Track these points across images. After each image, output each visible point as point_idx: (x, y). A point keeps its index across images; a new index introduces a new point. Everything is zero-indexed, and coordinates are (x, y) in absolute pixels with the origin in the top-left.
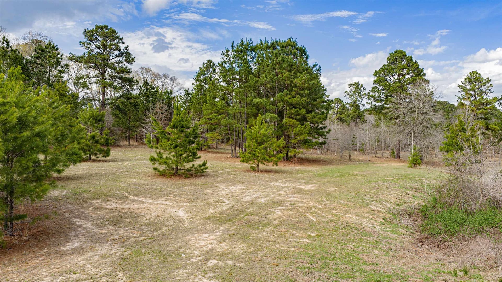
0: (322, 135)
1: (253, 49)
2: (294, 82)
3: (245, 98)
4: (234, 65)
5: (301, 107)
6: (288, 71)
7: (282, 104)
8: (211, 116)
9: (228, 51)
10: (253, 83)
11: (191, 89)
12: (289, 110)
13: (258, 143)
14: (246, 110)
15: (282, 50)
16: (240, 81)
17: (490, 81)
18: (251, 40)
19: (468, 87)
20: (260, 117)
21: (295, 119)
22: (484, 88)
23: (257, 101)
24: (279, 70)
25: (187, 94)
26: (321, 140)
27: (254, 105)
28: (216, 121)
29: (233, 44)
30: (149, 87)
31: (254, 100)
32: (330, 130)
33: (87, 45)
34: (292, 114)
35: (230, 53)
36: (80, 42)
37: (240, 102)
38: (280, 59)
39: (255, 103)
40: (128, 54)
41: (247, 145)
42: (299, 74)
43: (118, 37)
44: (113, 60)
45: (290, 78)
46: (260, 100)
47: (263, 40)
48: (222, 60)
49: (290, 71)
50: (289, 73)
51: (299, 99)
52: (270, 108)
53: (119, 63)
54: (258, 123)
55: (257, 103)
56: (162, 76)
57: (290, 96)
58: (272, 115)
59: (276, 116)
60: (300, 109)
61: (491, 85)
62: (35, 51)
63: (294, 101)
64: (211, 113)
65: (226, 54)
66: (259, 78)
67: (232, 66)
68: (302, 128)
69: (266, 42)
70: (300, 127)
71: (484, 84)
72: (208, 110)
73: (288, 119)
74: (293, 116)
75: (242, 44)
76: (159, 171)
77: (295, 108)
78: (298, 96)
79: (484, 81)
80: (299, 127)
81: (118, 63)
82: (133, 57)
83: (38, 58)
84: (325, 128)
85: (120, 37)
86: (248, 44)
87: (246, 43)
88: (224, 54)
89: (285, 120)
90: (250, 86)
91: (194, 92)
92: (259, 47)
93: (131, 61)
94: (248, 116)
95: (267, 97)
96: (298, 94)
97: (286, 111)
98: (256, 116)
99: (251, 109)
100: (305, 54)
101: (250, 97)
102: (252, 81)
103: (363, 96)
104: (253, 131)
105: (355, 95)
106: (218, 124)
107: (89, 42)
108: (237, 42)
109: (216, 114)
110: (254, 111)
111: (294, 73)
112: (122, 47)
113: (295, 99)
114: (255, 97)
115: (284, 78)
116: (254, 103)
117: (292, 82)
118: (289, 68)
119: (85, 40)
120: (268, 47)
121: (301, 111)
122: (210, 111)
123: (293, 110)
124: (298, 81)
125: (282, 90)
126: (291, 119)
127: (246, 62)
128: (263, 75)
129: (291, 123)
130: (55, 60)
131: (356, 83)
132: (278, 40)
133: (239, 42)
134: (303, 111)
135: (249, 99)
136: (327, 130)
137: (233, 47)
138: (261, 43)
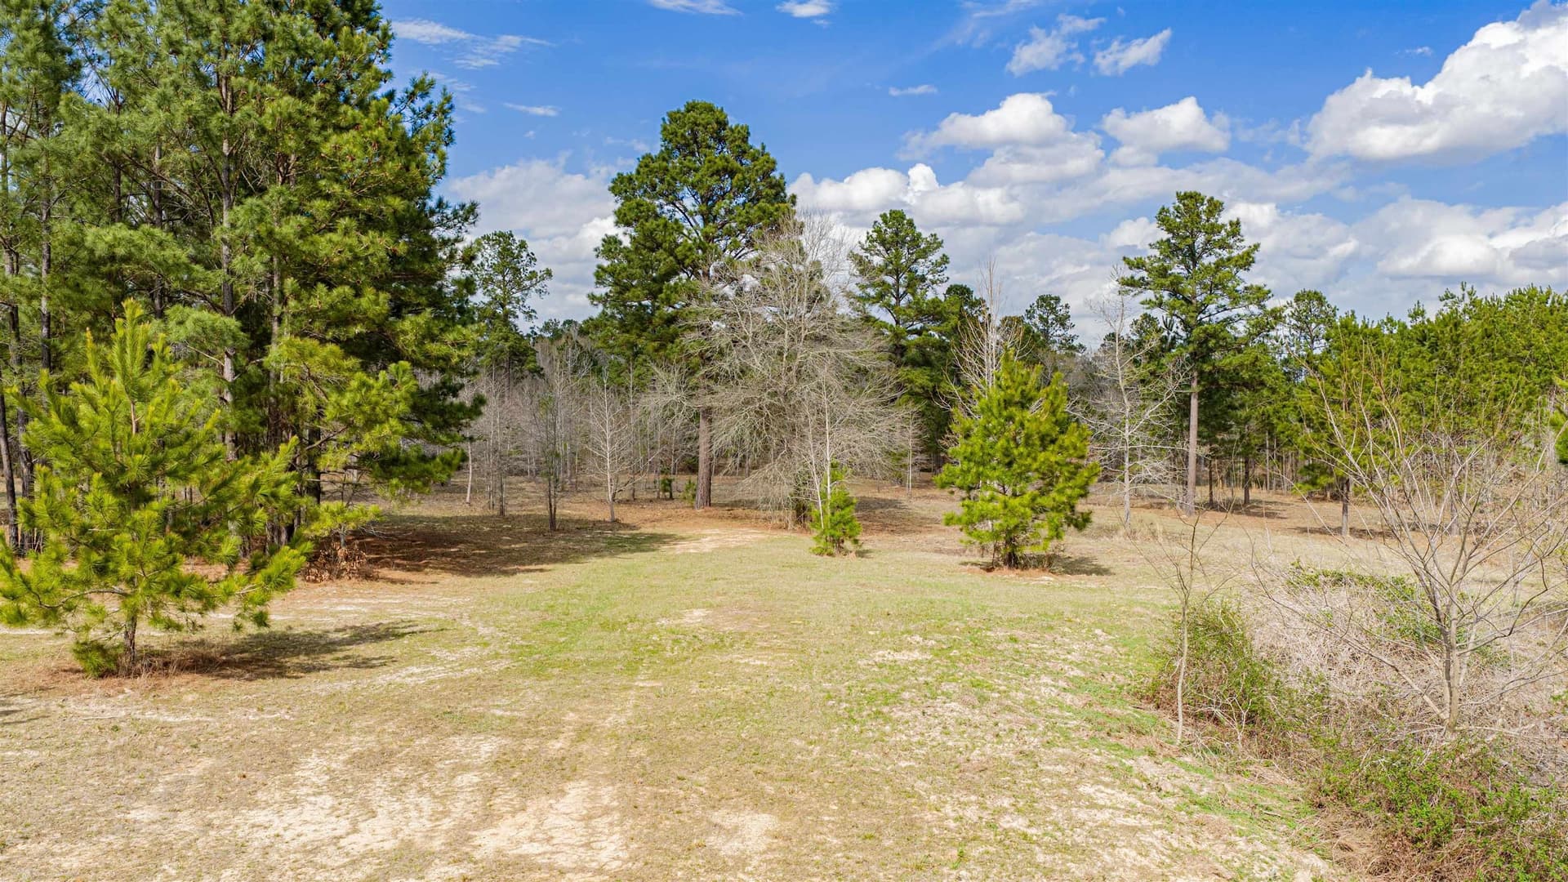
2: (326, 149)
5: (362, 279)
6: (290, 92)
7: (258, 263)
12: (297, 297)
17: (940, 244)
19: (877, 260)
21: (336, 341)
22: (921, 268)
23: (109, 238)
24: (242, 80)
27: (94, 260)
32: (481, 402)
34: (313, 315)
37: (10, 252)
39: (101, 249)
42: (349, 111)
45: (303, 129)
46: (126, 233)
49: (302, 92)
50: (298, 102)
51: (352, 240)
52: (190, 280)
55: (112, 247)
57: (302, 222)
58: (206, 315)
59: (230, 323)
60: (359, 292)
61: (945, 260)
63: (325, 246)
68: (369, 388)
70: (363, 384)
71: (924, 254)
73: (298, 341)
74: (320, 325)
77: (332, 284)
78: (343, 223)
79: (923, 246)
80: (354, 384)
84: (454, 391)
96: (347, 212)
97: (284, 301)
103: (527, 283)
104: (84, 409)
105: (500, 278)
111: (322, 105)
113: (331, 237)
115: (269, 126)
116: (92, 251)
117: (311, 148)
118: (295, 76)
121: (362, 302)
123: (321, 297)
124: (344, 147)
126: (312, 344)
129: (311, 366)
131: (501, 235)
134: (375, 302)
136: (466, 399)
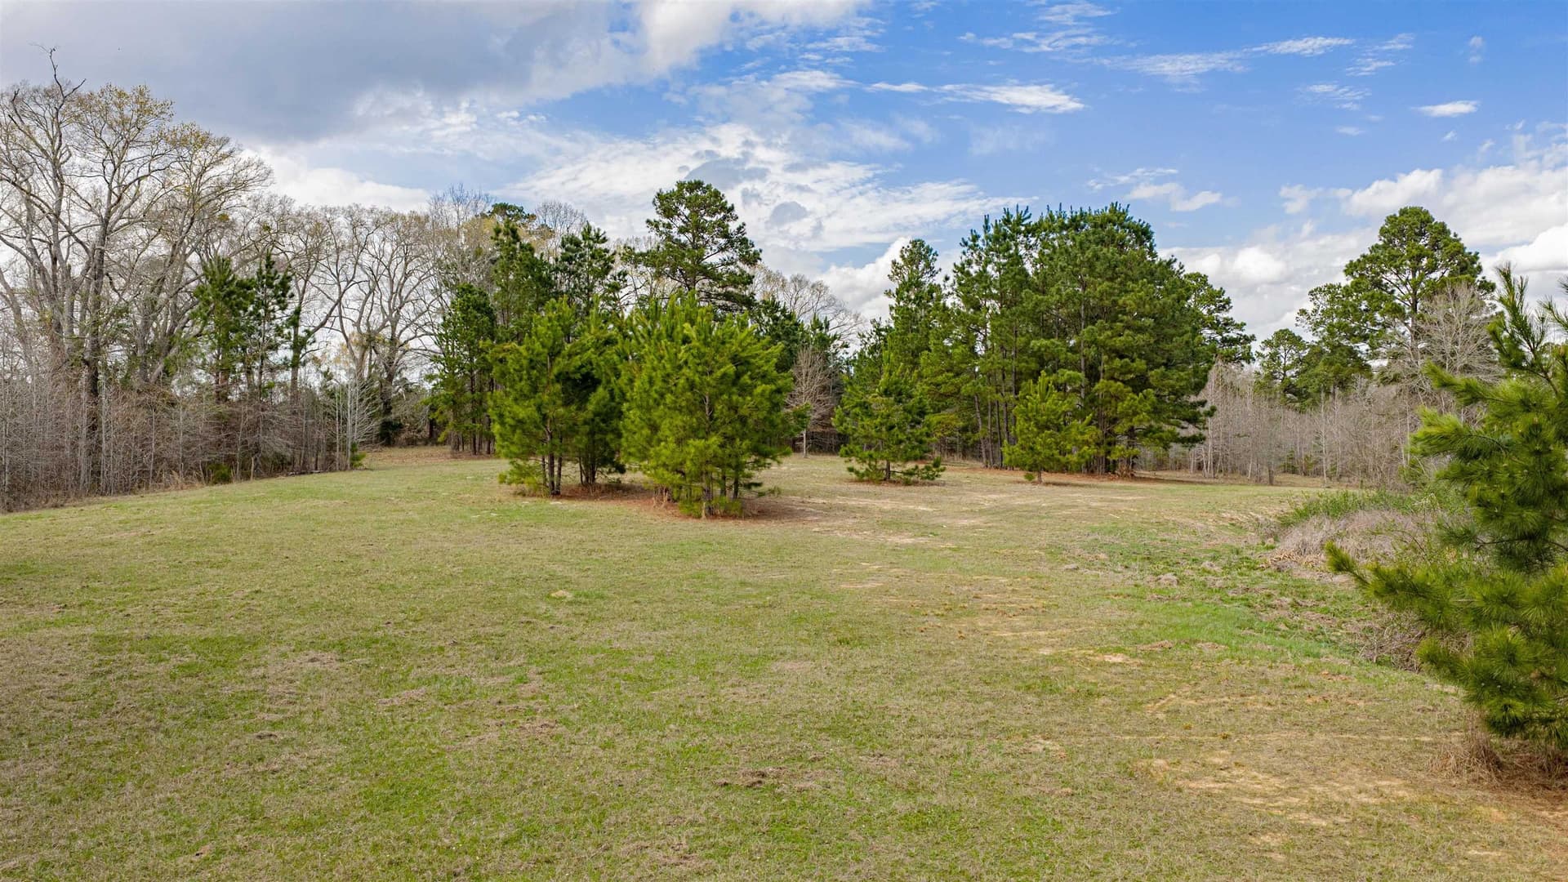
0: (1193, 420)
1: (1031, 231)
3: (1013, 338)
4: (989, 268)
5: (1135, 355)
6: (1107, 279)
7: (1092, 352)
8: (940, 378)
9: (975, 238)
10: (1030, 306)
11: (886, 320)
12: (1108, 363)
13: (1038, 428)
14: (1015, 363)
15: (1094, 233)
16: (1001, 298)
18: (1027, 211)
20: (1043, 378)
21: (1122, 381)
23: (1039, 344)
24: (1088, 278)
25: (878, 331)
26: (1191, 431)
27: (1034, 354)
28: (951, 388)
29: (987, 221)
30: (778, 314)
31: (1033, 342)
32: (1213, 409)
33: (661, 229)
34: (1115, 369)
35: (979, 243)
36: (648, 221)
37: (1002, 348)
38: (1089, 254)
39: (1036, 348)
40: (744, 241)
41: (1018, 430)
42: (1130, 284)
43: (723, 208)
44: (713, 259)
45: (1111, 294)
46: (1045, 342)
47: (1055, 209)
48: (964, 257)
49: (1111, 279)
50: (1110, 284)
51: (1130, 339)
52: (1066, 358)
53: (728, 264)
54: (1040, 387)
55: (1040, 348)
56: (789, 281)
57: (1109, 333)
58: (1071, 372)
59: (1082, 375)
60: (1133, 361)
62: (563, 245)
63: (1118, 342)
64: (941, 372)
65: (970, 243)
66: (1044, 293)
67: (985, 271)
68: (1136, 400)
69: (1062, 216)
70: (1133, 398)
72: (932, 364)
73: (1108, 382)
74: (1116, 375)
75: (1007, 221)
76: (857, 473)
77: (1122, 357)
78: (1127, 332)
80: (1129, 398)
81: (725, 263)
82: (757, 248)
83: (569, 260)
84: (1203, 403)
85: (729, 205)
86: (1019, 221)
87: (1015, 216)
88: (966, 244)
89: (1101, 385)
90: (1022, 313)
91: (892, 325)
92: (1046, 225)
93: (752, 259)
94: (1019, 377)
95: (1064, 335)
96: (1128, 327)
97: (1103, 365)
98: (1035, 375)
99: (1027, 362)
100: (1149, 238)
101: (1023, 336)
102: (1030, 299)
104: (1029, 404)
106: (956, 394)
107: (666, 221)
108: (997, 217)
109: (951, 374)
110: (1034, 366)
112: (733, 226)
113: (1122, 338)
114: (1036, 336)
115: (1099, 295)
116: (1032, 349)
117: (1115, 302)
118: (1110, 273)
119: (657, 218)
120: (1063, 227)
121: (1135, 365)
122: (938, 368)
123: (1117, 362)
124: (1127, 300)
125: (1092, 320)
126: (1112, 382)
127: (1017, 260)
128: (1053, 290)
129: (1112, 390)
130: (602, 262)
132: (1086, 210)
133: (1001, 216)
134: (1140, 364)
135: (1021, 340)
136: (1207, 408)
137: (986, 228)
138: (1051, 216)
